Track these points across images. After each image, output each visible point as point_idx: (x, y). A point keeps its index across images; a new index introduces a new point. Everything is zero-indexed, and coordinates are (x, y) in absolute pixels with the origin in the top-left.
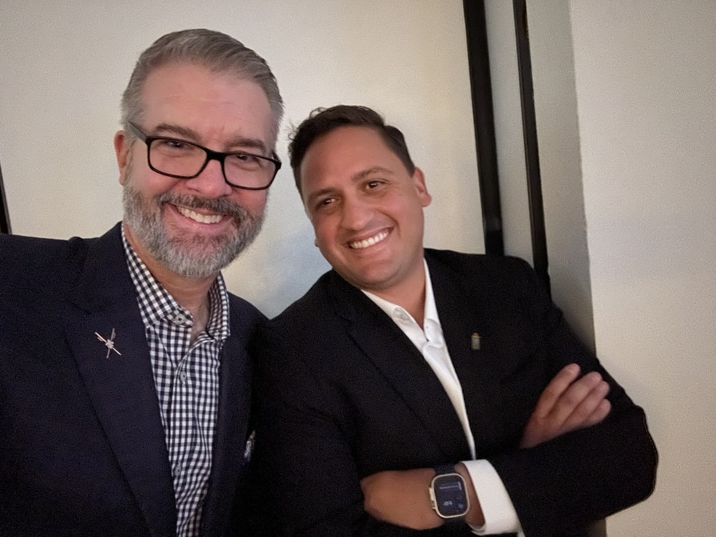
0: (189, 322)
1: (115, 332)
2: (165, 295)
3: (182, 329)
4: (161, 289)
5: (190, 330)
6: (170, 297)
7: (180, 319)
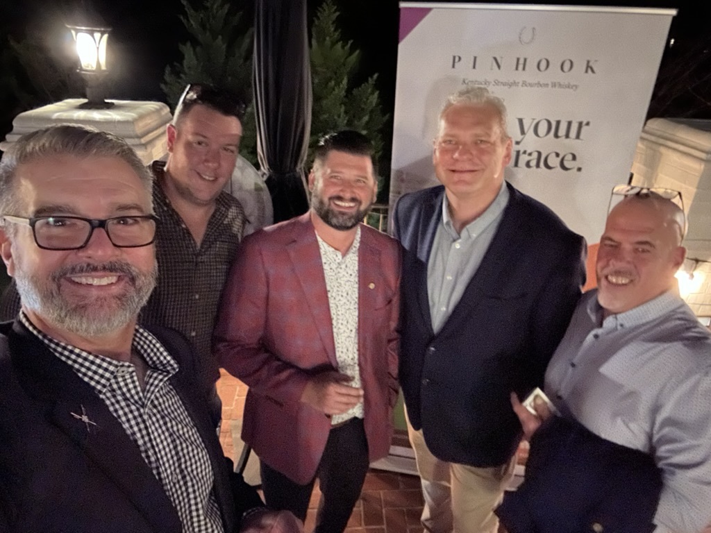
0: (131, 369)
1: (84, 407)
2: (103, 360)
3: (127, 376)
4: (97, 357)
5: (134, 374)
6: (108, 359)
7: (123, 372)
